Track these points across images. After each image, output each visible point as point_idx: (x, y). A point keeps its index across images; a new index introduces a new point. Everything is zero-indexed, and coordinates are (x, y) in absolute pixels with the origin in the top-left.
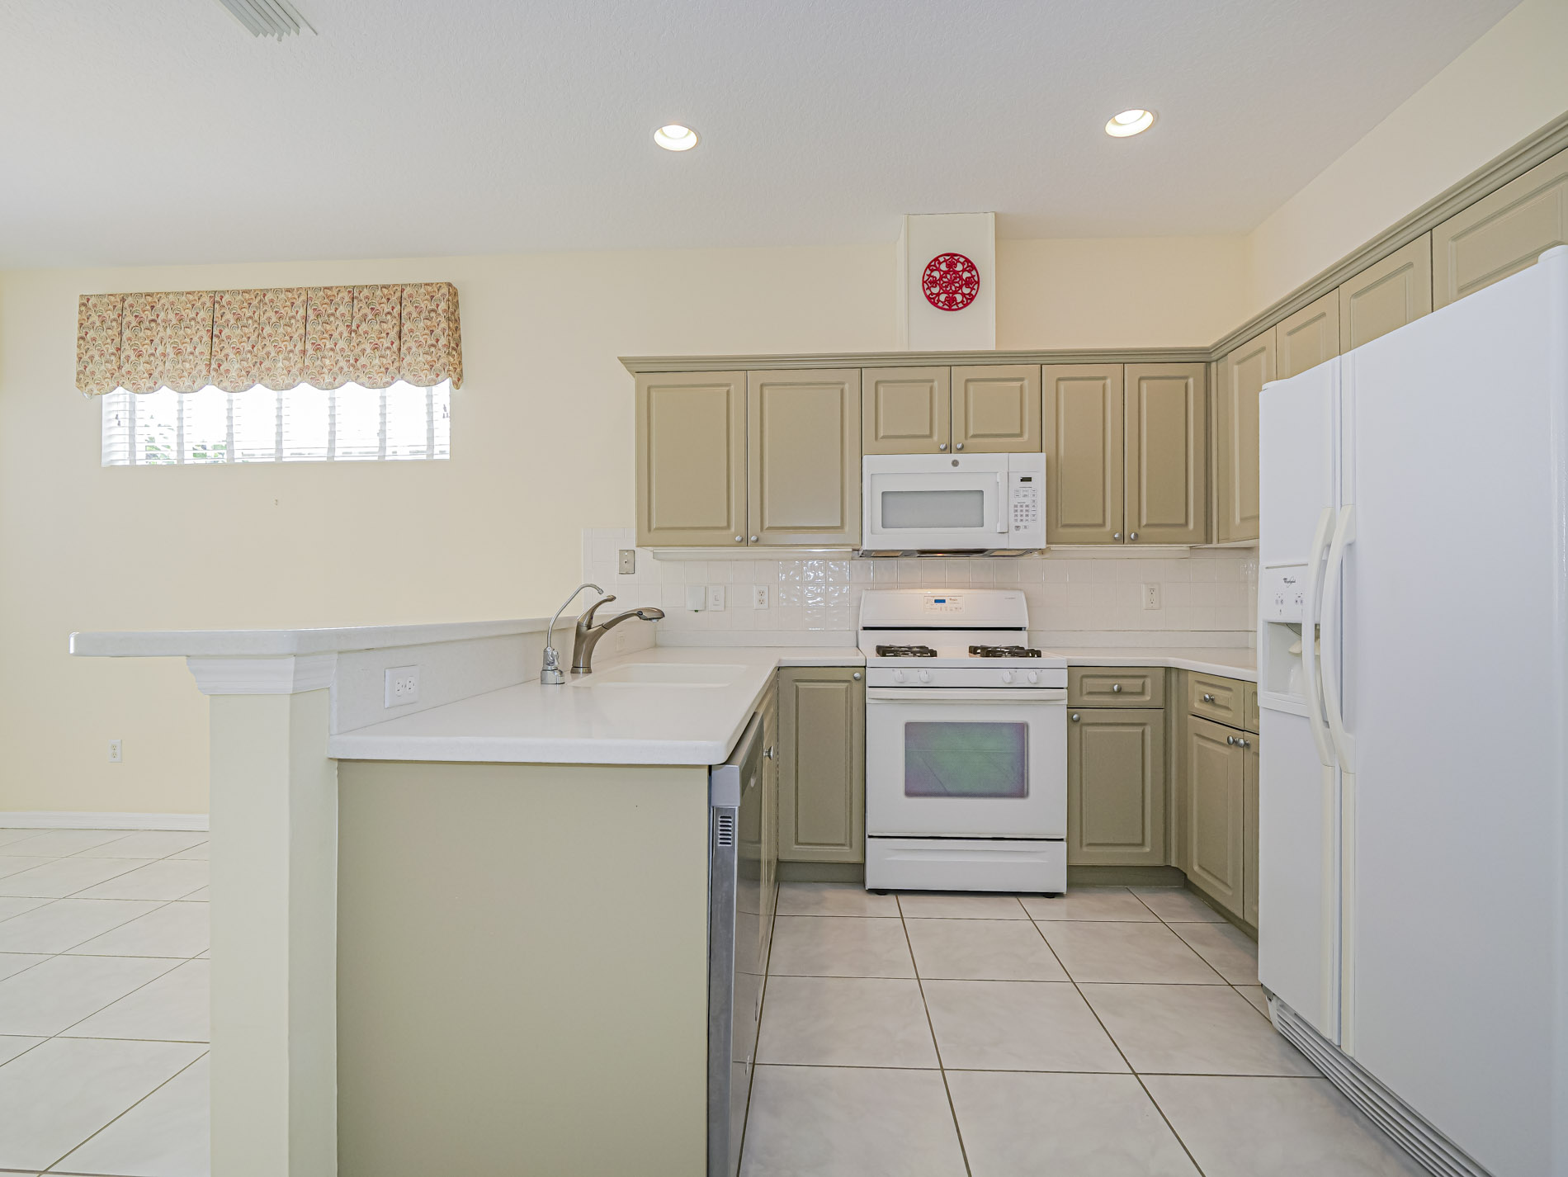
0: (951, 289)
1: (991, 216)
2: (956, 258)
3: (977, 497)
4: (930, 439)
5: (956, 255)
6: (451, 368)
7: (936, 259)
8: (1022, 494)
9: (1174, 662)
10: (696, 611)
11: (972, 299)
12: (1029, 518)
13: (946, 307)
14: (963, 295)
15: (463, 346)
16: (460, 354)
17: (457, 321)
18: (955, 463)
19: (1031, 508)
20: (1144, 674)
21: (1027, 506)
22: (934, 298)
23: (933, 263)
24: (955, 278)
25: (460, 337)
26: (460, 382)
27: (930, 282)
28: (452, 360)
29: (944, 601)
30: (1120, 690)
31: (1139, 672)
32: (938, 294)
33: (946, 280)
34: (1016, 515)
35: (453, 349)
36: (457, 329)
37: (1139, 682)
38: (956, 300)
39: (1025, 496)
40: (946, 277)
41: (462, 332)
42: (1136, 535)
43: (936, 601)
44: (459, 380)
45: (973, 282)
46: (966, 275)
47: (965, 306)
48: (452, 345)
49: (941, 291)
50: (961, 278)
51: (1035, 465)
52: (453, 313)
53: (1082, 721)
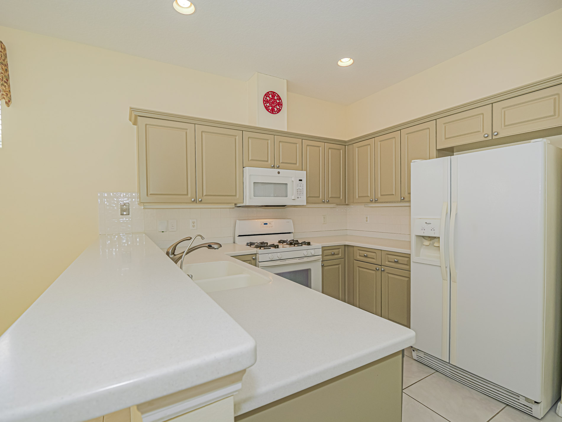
0: (273, 105)
1: (285, 81)
2: (275, 94)
3: (284, 186)
4: (267, 163)
5: (275, 93)
6: (4, 93)
7: (268, 93)
8: (299, 185)
9: (347, 243)
10: (163, 232)
11: (280, 111)
12: (301, 194)
13: (271, 112)
14: (277, 109)
15: (11, 81)
16: (9, 86)
17: (6, 65)
18: (279, 173)
19: (302, 191)
20: (339, 248)
21: (301, 190)
22: (267, 108)
23: (267, 94)
24: (275, 101)
25: (8, 75)
26: (10, 103)
27: (266, 101)
28: (5, 89)
29: (267, 224)
30: (334, 253)
31: (338, 247)
32: (269, 106)
33: (271, 101)
34: (298, 193)
35: (5, 82)
36: (6, 70)
37: (338, 250)
38: (275, 110)
39: (300, 186)
40: (271, 100)
41: (10, 72)
42: (329, 201)
43: (265, 224)
44: (9, 101)
45: (280, 104)
46: (278, 101)
47: (278, 113)
48: (4, 79)
49: (270, 106)
50: (276, 101)
51: (303, 175)
52: (4, 60)
53: (325, 265)
